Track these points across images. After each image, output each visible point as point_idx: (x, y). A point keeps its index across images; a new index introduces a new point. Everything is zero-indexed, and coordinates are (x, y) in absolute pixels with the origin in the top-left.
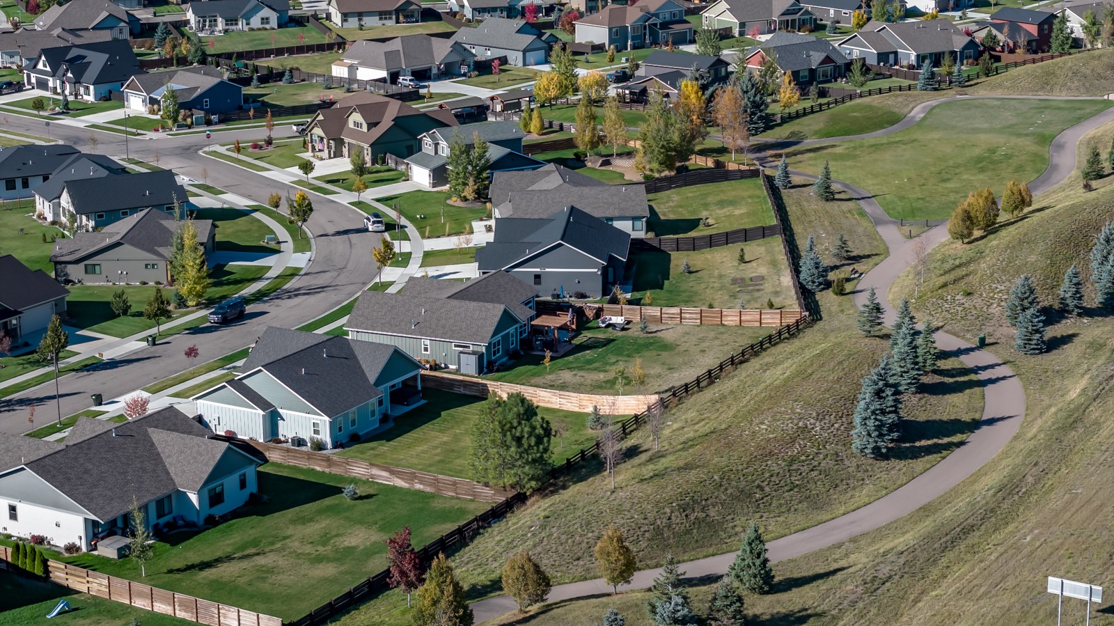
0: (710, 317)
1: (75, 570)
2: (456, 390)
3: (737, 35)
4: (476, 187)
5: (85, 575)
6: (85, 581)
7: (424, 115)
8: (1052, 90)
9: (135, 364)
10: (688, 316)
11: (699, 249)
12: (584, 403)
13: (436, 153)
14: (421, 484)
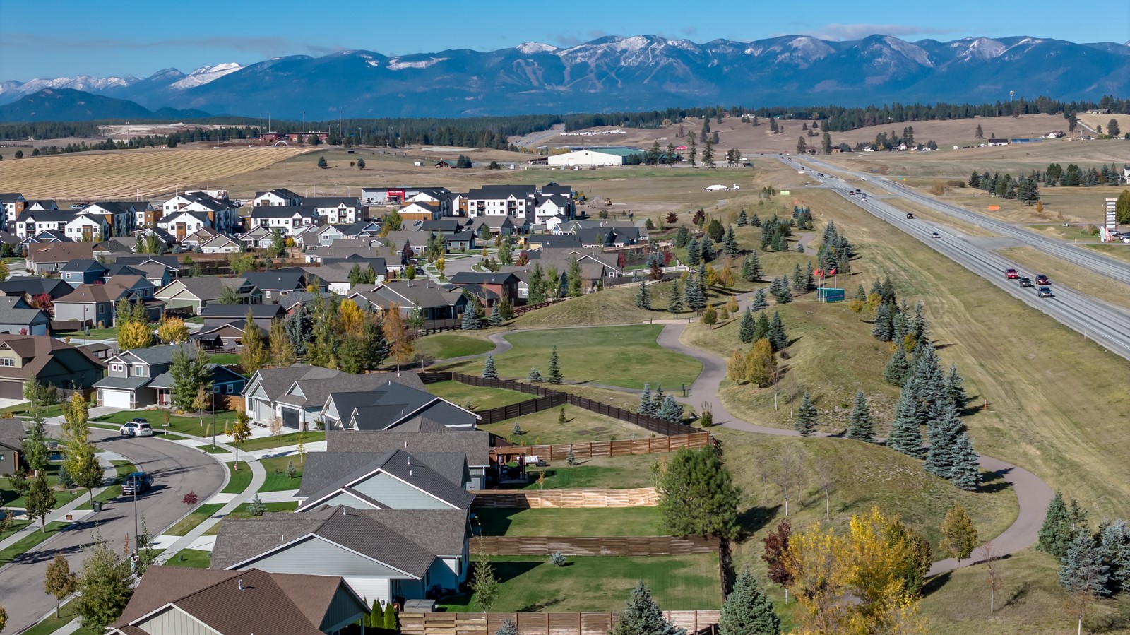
0: (619, 448)
1: (438, 616)
2: (488, 505)
3: (199, 313)
4: (207, 396)
5: (454, 618)
6: (453, 625)
7: (75, 350)
8: (592, 320)
9: (112, 522)
10: (598, 449)
11: (494, 422)
12: (635, 497)
13: (129, 375)
14: (608, 549)
